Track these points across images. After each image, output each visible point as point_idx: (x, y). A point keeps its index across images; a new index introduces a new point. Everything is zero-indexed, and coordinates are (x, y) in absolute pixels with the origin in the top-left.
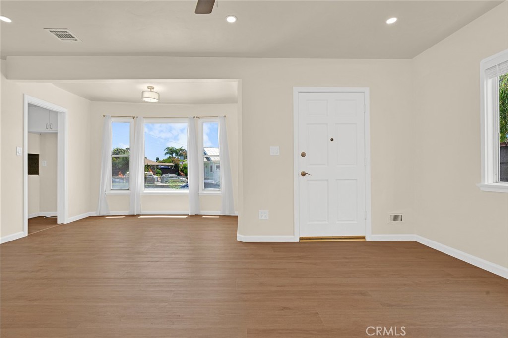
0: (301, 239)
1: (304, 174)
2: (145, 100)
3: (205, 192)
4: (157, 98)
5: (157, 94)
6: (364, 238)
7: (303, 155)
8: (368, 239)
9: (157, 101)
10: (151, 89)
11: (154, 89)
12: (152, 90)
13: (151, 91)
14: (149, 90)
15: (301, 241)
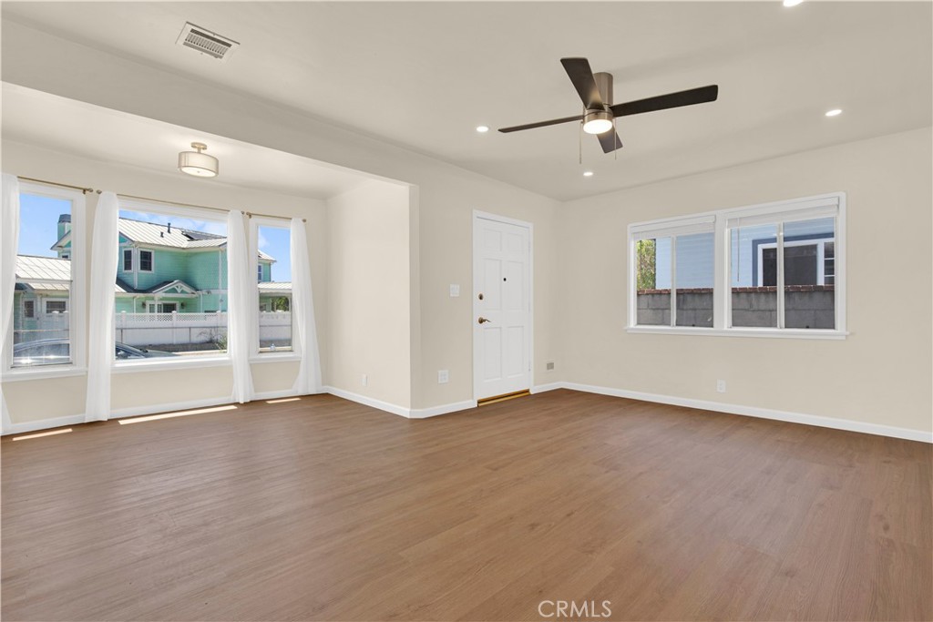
0: (479, 402)
1: (481, 321)
2: (185, 170)
3: (264, 356)
4: (214, 169)
5: (212, 160)
6: (527, 391)
7: (481, 298)
8: (532, 392)
9: (213, 174)
10: (199, 149)
11: (205, 148)
12: (202, 151)
13: (199, 153)
14: (196, 150)
15: (480, 405)
